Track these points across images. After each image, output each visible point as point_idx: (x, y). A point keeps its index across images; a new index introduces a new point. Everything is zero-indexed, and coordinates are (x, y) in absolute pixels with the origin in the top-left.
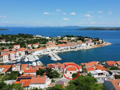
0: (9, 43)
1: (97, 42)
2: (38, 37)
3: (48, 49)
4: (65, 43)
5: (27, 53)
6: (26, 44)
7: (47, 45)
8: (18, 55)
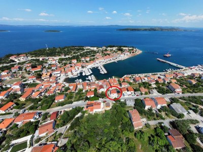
0: (67, 57)
1: (132, 51)
2: (88, 49)
3: (97, 61)
4: (109, 54)
5: (83, 67)
6: (80, 57)
7: (95, 57)
8: (77, 69)
